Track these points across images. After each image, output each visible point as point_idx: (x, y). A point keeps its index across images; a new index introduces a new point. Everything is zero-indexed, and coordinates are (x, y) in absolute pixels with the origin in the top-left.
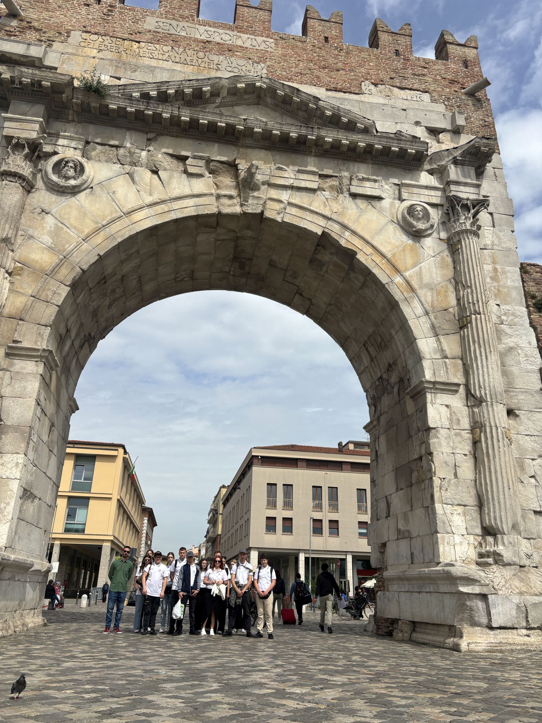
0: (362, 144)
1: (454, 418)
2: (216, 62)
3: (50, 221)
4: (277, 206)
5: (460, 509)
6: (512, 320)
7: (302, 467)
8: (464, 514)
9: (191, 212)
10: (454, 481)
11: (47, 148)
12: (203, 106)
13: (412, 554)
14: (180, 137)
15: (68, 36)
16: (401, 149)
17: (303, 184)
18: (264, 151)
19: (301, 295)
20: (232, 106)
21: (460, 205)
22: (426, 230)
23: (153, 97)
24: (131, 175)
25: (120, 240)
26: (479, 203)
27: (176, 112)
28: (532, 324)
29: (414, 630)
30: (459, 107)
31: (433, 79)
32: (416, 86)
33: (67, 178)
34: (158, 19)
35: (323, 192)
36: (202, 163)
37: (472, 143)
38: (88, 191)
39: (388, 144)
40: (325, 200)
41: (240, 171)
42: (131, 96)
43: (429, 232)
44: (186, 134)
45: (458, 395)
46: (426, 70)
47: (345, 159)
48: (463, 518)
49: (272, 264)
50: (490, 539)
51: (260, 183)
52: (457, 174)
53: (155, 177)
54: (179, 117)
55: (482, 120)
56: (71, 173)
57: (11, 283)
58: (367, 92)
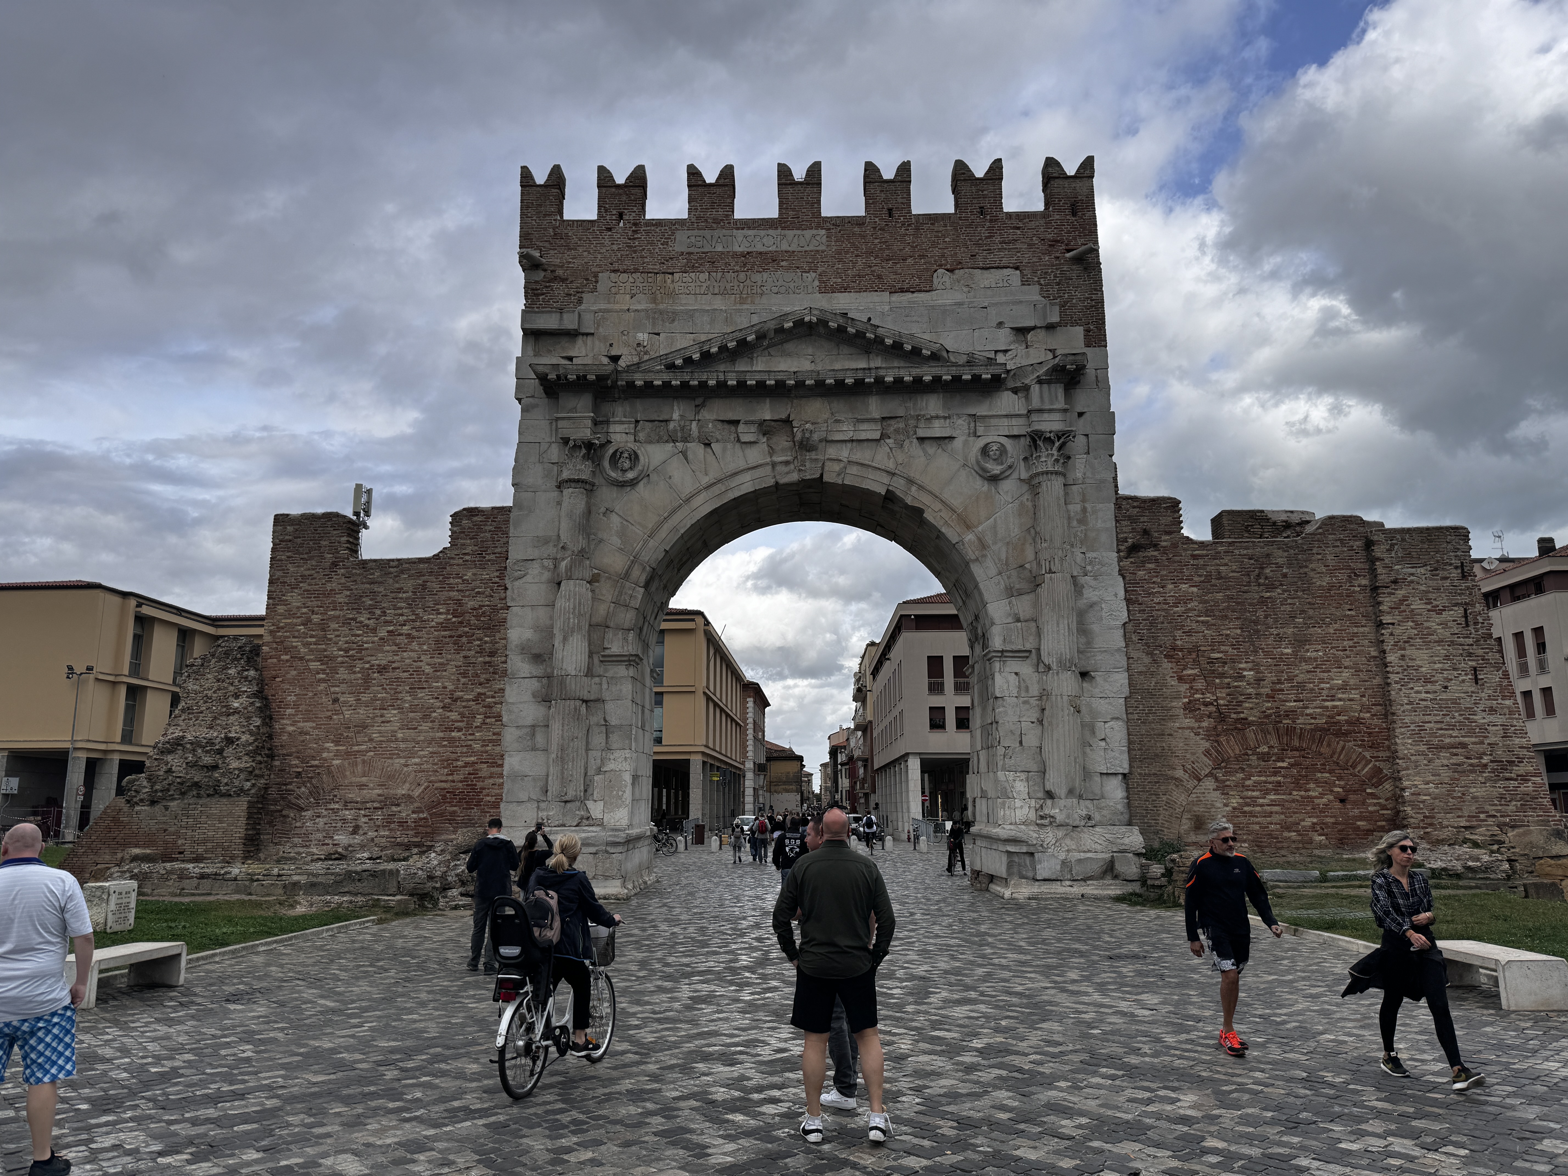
0: (927, 378)
1: (1023, 685)
2: (759, 284)
3: (615, 519)
4: (837, 467)
5: (1023, 776)
6: (1098, 569)
8: (1027, 780)
9: (747, 489)
10: (1018, 749)
11: (601, 438)
14: (729, 401)
15: (597, 282)
16: (974, 376)
17: (863, 436)
18: (818, 400)
20: (782, 343)
21: (1042, 441)
22: (1002, 473)
23: (696, 361)
24: (684, 453)
25: (682, 531)
27: (721, 377)
32: (1005, 262)
33: (624, 471)
34: (690, 233)
35: (888, 441)
36: (753, 428)
37: (1056, 362)
38: (645, 480)
39: (958, 373)
40: (889, 451)
41: (795, 430)
42: (674, 366)
43: (1007, 474)
44: (735, 398)
45: (1028, 661)
47: (910, 395)
48: (1025, 784)
49: (843, 506)
50: (1048, 802)
51: (817, 442)
52: (1041, 398)
53: (709, 450)
54: (726, 382)
55: (1088, 298)
56: (627, 464)
57: (593, 591)
58: (940, 286)
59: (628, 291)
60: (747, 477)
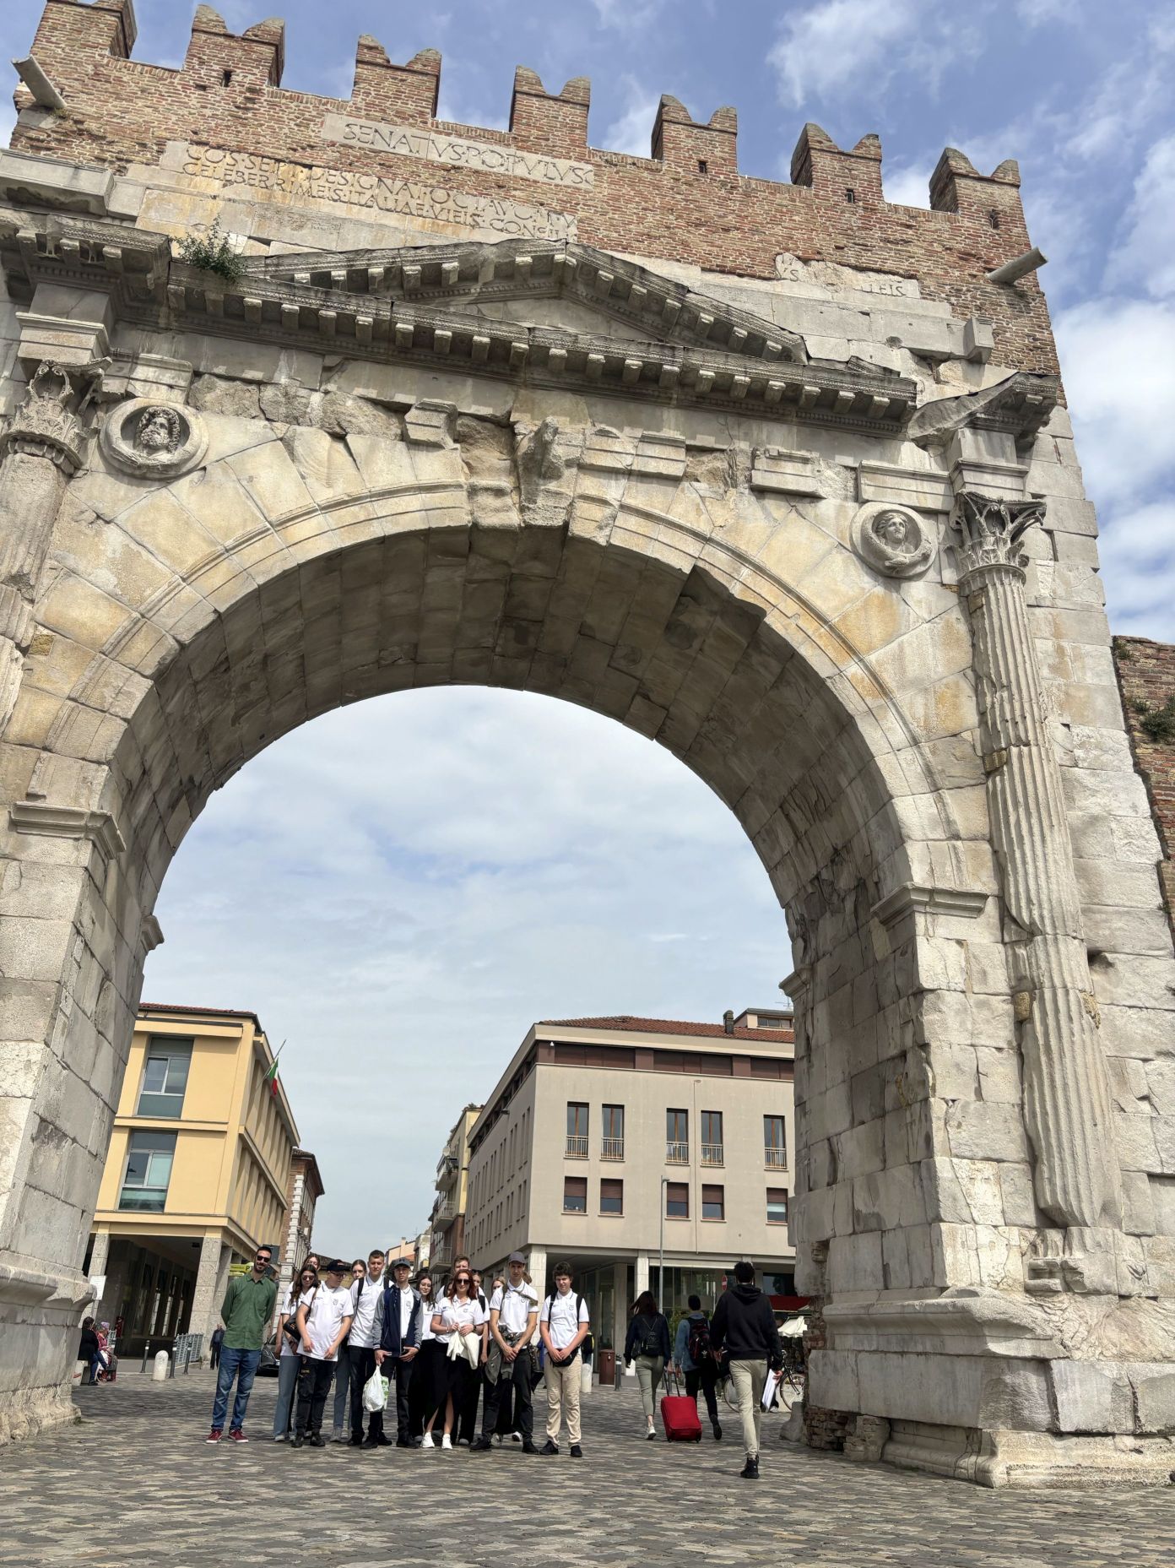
0: (777, 384)
1: (975, 968)
2: (471, 210)
3: (113, 538)
4: (598, 513)
5: (989, 1169)
6: (1097, 758)
7: (645, 1067)
8: (999, 1180)
9: (415, 523)
10: (975, 1105)
11: (112, 386)
12: (442, 300)
13: (885, 1267)
14: (394, 364)
15: (160, 152)
16: (859, 394)
17: (652, 467)
18: (569, 395)
19: (646, 697)
20: (505, 300)
21: (985, 513)
22: (913, 565)
23: (338, 281)
24: (287, 443)
25: (261, 580)
26: (1025, 510)
27: (385, 314)
28: (1138, 768)
29: (890, 1439)
30: (979, 308)
31: (927, 250)
32: (889, 265)
33: (152, 449)
34: (352, 120)
35: (695, 484)
36: (439, 419)
37: (1007, 385)
38: (196, 475)
39: (832, 385)
40: (699, 500)
41: (519, 438)
42: (292, 279)
43: (920, 569)
44: (407, 359)
45: (982, 919)
46: (910, 232)
47: (740, 415)
48: (996, 1190)
49: (585, 632)
50: (1055, 1236)
51: (561, 463)
52: (978, 449)
53: (340, 446)
54: (392, 323)
55: (1029, 336)
56: (161, 437)
57: (27, 670)
58: (787, 275)
59: (220, 172)
60: (414, 502)
